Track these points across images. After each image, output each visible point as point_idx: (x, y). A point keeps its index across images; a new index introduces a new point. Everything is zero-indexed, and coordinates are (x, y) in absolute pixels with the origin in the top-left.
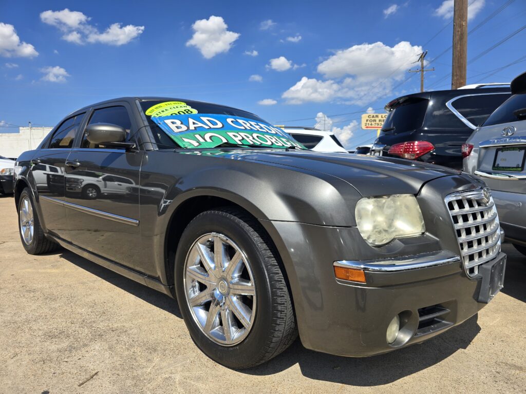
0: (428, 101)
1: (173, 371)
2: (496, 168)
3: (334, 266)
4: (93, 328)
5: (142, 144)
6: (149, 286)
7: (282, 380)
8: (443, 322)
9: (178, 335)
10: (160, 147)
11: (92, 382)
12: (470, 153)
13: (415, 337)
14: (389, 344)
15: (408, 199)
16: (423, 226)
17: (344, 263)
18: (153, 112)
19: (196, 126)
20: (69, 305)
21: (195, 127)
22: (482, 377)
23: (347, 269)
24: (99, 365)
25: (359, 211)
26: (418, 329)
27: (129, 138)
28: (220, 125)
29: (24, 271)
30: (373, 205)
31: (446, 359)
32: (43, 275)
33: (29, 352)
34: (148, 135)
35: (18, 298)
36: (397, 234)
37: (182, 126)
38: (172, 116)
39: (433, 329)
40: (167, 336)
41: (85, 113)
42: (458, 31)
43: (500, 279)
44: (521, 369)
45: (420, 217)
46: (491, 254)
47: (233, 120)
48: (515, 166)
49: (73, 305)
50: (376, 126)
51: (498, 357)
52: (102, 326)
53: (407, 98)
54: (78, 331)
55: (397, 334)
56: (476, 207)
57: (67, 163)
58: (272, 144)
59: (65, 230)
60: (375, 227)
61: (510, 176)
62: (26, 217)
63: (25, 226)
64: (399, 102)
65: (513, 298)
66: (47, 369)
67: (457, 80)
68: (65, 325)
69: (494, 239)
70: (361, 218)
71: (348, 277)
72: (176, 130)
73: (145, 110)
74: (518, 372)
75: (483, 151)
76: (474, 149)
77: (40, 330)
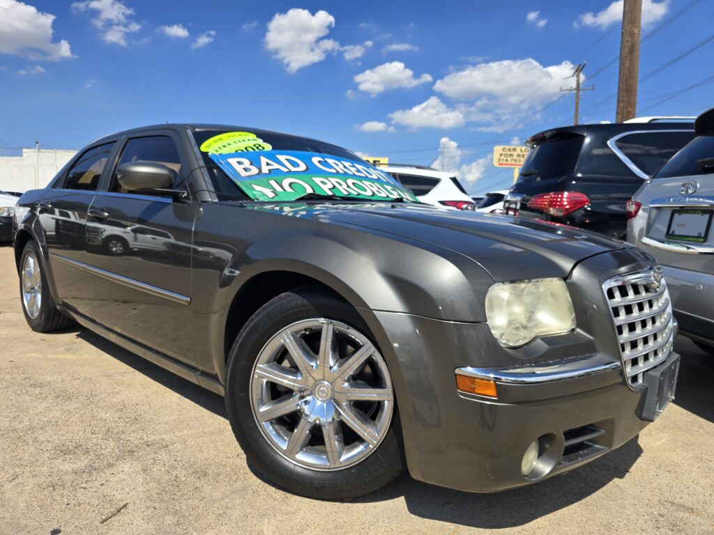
0: (583, 138)
1: (229, 504)
2: (670, 237)
3: (456, 374)
4: (122, 442)
5: (195, 193)
6: (203, 386)
7: (375, 520)
8: (596, 446)
9: (237, 453)
10: (219, 197)
11: (119, 518)
12: (636, 212)
13: (558, 467)
14: (525, 476)
15: (556, 284)
16: (573, 321)
17: (469, 370)
18: (211, 146)
19: (270, 167)
20: (89, 407)
21: (269, 170)
22: (640, 522)
23: (472, 379)
24: (128, 493)
25: (491, 301)
26: (564, 455)
27: (177, 183)
28: (303, 167)
29: (27, 355)
30: (509, 293)
31: (593, 495)
32: (54, 363)
33: (34, 473)
34: (204, 181)
35: (19, 395)
36: (539, 330)
37: (251, 167)
38: (237, 154)
39: (582, 457)
40: (221, 454)
41: (115, 141)
42: (628, 41)
43: (670, 388)
44: (691, 510)
45: (569, 309)
46: (660, 355)
47: (321, 159)
48: (696, 235)
49: (94, 407)
50: (513, 163)
51: (662, 494)
52: (133, 438)
53: (555, 132)
54: (100, 445)
55: (535, 463)
56: (644, 294)
57: (90, 212)
58: (374, 194)
59: (82, 299)
60: (510, 323)
61: (688, 248)
62: (31, 281)
63: (29, 292)
64: (544, 137)
65: (685, 411)
66: (58, 498)
67: (624, 108)
68: (84, 436)
69: (664, 335)
70: (492, 309)
71: (474, 389)
72: (244, 174)
73: (199, 143)
74: (687, 515)
75: (654, 212)
76: (642, 207)
77: (49, 442)
